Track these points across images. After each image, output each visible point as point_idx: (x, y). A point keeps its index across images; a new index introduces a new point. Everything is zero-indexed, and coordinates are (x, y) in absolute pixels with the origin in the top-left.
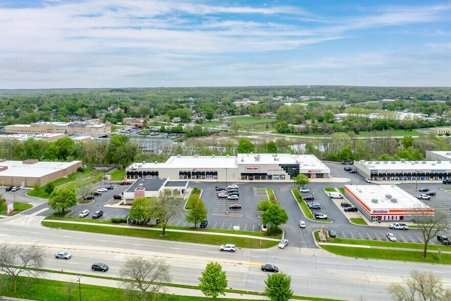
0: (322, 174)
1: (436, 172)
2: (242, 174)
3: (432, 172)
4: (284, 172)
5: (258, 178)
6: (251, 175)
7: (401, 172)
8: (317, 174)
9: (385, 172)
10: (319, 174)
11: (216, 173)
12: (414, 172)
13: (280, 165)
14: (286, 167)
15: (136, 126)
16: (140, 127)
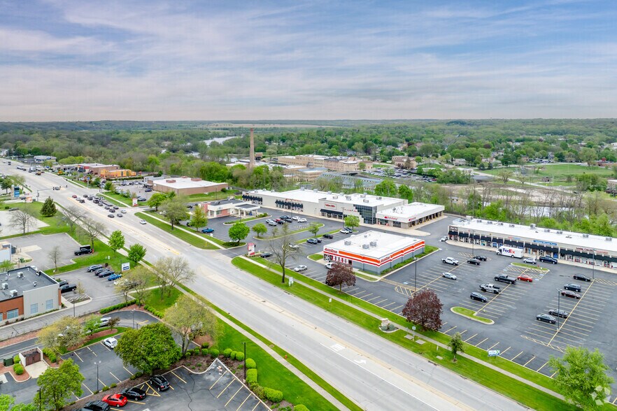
0: (400, 223)
1: (541, 244)
2: (322, 210)
3: (535, 243)
4: (357, 214)
5: (335, 217)
6: (329, 212)
7: (489, 235)
8: (394, 222)
9: (467, 231)
10: (397, 222)
11: (301, 206)
12: (507, 238)
13: (354, 205)
14: (360, 209)
15: (399, 165)
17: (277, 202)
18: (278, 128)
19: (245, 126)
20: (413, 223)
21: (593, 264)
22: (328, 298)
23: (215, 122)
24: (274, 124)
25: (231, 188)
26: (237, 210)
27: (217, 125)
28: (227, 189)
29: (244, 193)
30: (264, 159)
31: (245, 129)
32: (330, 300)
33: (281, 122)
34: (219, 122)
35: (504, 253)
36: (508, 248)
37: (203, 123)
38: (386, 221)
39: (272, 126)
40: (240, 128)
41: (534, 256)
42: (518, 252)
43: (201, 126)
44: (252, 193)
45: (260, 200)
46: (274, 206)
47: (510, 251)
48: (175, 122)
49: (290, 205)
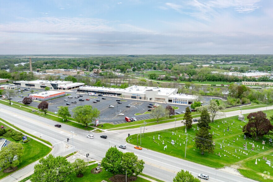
2: (41, 86)
3: (99, 91)
6: (43, 87)
11: (34, 85)
12: (92, 90)
13: (51, 84)
14: (53, 85)
15: (94, 72)
16: (96, 73)
17: (26, 84)
18: (55, 58)
19: (39, 57)
20: (70, 88)
21: (111, 95)
22: (20, 106)
23: (25, 55)
24: (54, 56)
25: (11, 81)
26: (8, 87)
27: (26, 57)
28: (9, 81)
29: (14, 82)
30: (40, 71)
31: (39, 58)
32: (20, 107)
33: (58, 55)
34: (27, 55)
35: (89, 94)
36: (90, 93)
37: (18, 56)
38: (61, 88)
39: (53, 57)
40: (36, 58)
41: (97, 95)
42: (93, 94)
43: (17, 57)
44: (17, 82)
45: (20, 84)
46: (25, 86)
47: (91, 94)
48: (4, 55)
49: (30, 85)
